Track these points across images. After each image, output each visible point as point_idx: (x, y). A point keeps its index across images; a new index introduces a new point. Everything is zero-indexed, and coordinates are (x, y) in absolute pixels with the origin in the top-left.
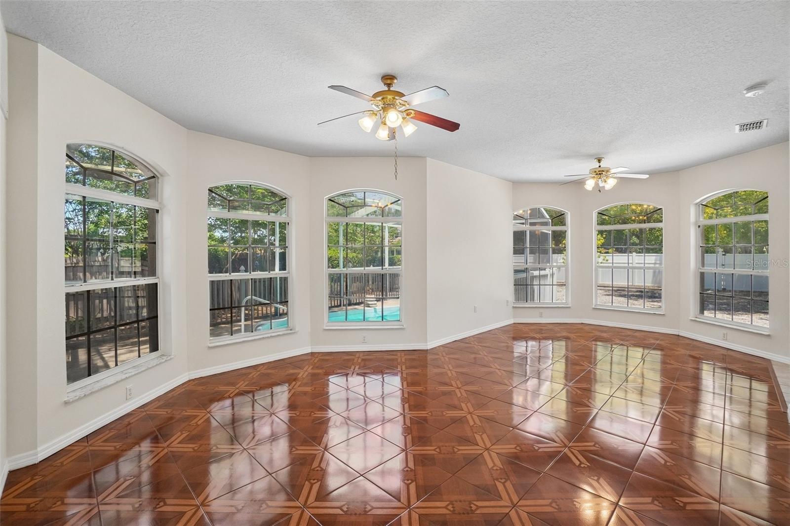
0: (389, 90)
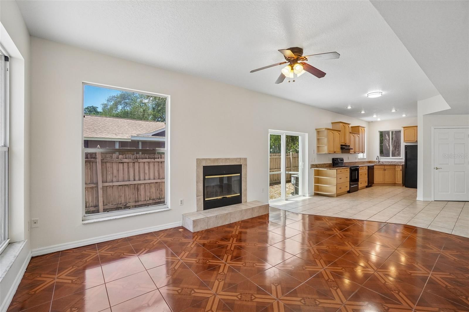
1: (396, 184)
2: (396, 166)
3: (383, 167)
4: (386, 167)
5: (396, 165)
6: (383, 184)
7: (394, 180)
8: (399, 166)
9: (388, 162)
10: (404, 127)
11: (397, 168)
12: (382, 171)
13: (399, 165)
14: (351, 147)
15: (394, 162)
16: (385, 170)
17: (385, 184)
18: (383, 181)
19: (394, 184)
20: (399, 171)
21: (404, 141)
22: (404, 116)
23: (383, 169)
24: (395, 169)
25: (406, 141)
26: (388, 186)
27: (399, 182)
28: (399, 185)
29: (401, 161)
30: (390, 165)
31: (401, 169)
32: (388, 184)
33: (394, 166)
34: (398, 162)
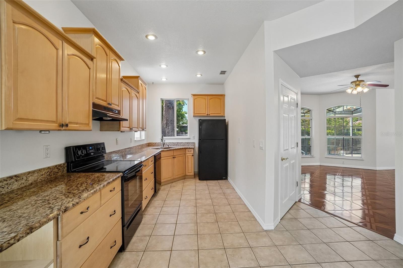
0: (358, 80)
1: (187, 175)
2: (187, 150)
3: (171, 153)
4: (176, 153)
6: (173, 179)
7: (185, 172)
8: (191, 150)
9: (173, 143)
10: (194, 95)
11: (188, 152)
13: (190, 148)
14: (124, 115)
15: (181, 143)
16: (175, 157)
17: (175, 179)
18: (172, 177)
19: (184, 177)
20: (190, 157)
21: (194, 114)
22: (199, 76)
23: (172, 157)
24: (187, 155)
25: (196, 114)
26: (178, 181)
27: (190, 173)
28: (189, 177)
29: (192, 143)
30: (180, 149)
31: (193, 154)
32: (177, 178)
33: (185, 149)
34: (185, 143)
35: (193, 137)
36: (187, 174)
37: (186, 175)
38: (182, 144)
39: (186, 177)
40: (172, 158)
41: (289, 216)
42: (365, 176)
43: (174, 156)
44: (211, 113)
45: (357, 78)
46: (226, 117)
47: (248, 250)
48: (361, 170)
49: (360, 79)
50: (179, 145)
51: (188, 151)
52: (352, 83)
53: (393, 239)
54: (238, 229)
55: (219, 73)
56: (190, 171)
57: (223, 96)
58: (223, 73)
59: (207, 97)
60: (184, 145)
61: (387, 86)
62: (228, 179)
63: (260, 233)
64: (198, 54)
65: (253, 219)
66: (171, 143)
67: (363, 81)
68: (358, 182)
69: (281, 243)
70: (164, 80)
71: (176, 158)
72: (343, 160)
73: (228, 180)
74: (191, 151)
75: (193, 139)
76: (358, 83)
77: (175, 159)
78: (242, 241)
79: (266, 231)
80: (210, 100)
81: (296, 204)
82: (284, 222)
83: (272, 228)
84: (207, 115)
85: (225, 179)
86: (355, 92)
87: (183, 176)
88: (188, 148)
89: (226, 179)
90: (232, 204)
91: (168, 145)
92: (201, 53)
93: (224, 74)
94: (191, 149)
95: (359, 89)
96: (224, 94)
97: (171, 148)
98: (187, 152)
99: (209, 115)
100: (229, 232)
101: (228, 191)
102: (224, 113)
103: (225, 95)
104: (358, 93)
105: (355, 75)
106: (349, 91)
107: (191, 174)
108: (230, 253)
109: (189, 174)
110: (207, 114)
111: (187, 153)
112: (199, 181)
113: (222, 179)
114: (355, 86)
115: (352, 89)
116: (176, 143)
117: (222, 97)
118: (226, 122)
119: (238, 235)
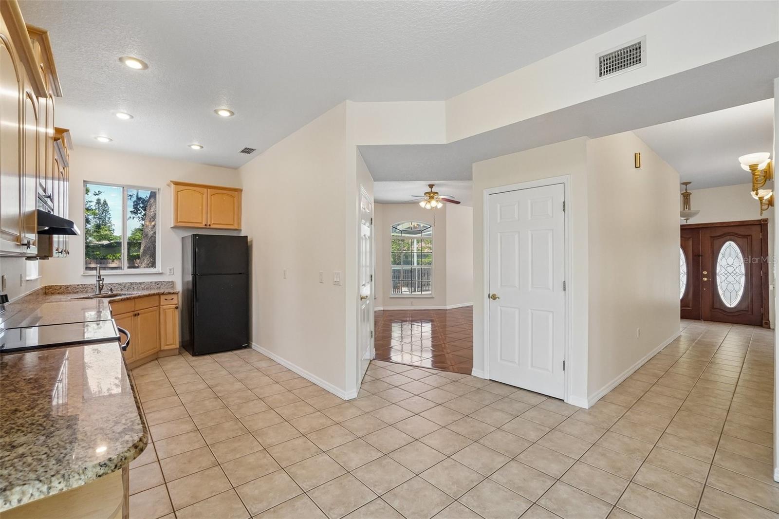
0: (431, 191)
1: (163, 351)
2: (163, 297)
3: (129, 306)
4: (140, 305)
5: (163, 294)
6: (135, 362)
7: (157, 344)
8: (171, 296)
9: (119, 284)
10: (177, 184)
11: (167, 302)
12: (130, 318)
15: (140, 283)
16: (139, 314)
17: (138, 360)
18: (132, 357)
19: (158, 356)
20: (170, 313)
21: (177, 222)
22: (196, 148)
23: (132, 314)
24: (162, 308)
25: (180, 222)
26: (144, 364)
27: (171, 344)
28: (170, 354)
29: (169, 282)
30: (149, 295)
31: (177, 305)
32: (142, 359)
33: (157, 297)
34: (151, 282)
35: (170, 270)
36: (162, 349)
37: (161, 351)
38: (143, 286)
39: (161, 355)
40: (132, 316)
41: (368, 378)
42: (438, 318)
43: (136, 312)
44: (212, 223)
45: (431, 188)
46: (242, 231)
47: (337, 428)
48: (432, 312)
49: (434, 189)
50: (136, 288)
51: (166, 299)
52: (425, 194)
53: (471, 375)
54: (309, 410)
55: (241, 150)
56: (170, 341)
57: (239, 191)
58: (247, 151)
59: (206, 189)
60: (147, 288)
61: (458, 203)
62: (253, 347)
63: (342, 406)
64: (218, 114)
65: (323, 393)
66: (113, 284)
67: (437, 193)
68: (427, 328)
69: (372, 409)
70: (103, 139)
71: (140, 316)
72: (412, 300)
73: (251, 348)
74: (172, 299)
75: (169, 275)
76: (432, 195)
77: (139, 319)
78: (323, 420)
79: (349, 401)
80: (212, 197)
81: (372, 362)
82: (365, 386)
83: (355, 395)
84: (206, 225)
85: (245, 347)
86: (428, 207)
87: (154, 354)
88: (166, 294)
89: (248, 346)
90: (281, 380)
91: (111, 290)
92: (224, 114)
93: (249, 153)
94: (173, 295)
95: (434, 203)
96: (241, 188)
97: (120, 295)
98: (163, 302)
99: (210, 225)
100: (298, 416)
101: (263, 365)
102: (239, 224)
103: (241, 190)
104: (432, 208)
105: (429, 184)
106: (422, 204)
107: (174, 345)
108: (315, 438)
109: (168, 348)
110: (204, 224)
111: (162, 304)
112: (195, 358)
113: (240, 348)
114: (429, 199)
115: (426, 202)
116: (127, 283)
117: (236, 193)
118: (248, 240)
119: (313, 415)
